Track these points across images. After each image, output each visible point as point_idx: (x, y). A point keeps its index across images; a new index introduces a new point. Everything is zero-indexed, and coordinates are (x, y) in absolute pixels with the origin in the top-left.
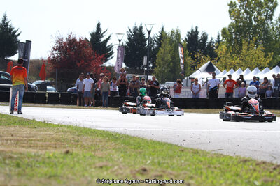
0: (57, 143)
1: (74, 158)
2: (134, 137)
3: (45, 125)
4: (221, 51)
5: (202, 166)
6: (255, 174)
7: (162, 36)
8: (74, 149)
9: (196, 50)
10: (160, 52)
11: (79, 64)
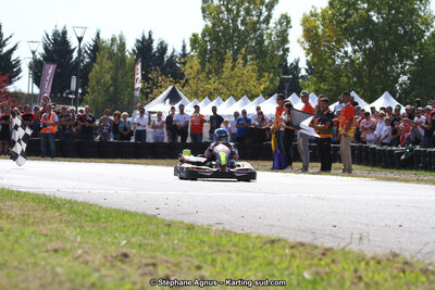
5: (206, 249)
7: (97, 46)
9: (149, 66)
10: (94, 70)
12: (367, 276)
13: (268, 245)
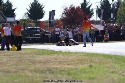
10: (118, 11)
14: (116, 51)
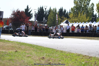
0: (13, 48)
1: (18, 53)
2: (40, 46)
3: (8, 41)
4: (71, 16)
5: (64, 57)
6: (82, 60)
7: (50, 11)
8: (18, 50)
9: (62, 15)
10: (49, 16)
11: (21, 20)
12: (97, 63)
13: (78, 56)
14: (41, 43)
